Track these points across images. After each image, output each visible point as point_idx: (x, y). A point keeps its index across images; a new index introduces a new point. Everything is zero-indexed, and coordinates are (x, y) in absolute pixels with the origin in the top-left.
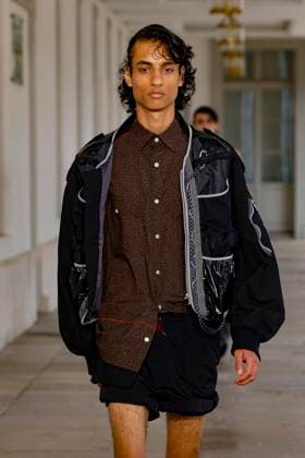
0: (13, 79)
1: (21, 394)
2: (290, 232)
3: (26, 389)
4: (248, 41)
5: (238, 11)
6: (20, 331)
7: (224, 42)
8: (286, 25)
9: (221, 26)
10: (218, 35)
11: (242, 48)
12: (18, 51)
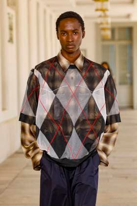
0: (9, 41)
1: (14, 179)
2: (131, 107)
3: (16, 177)
4: (112, 23)
5: (107, 10)
6: (14, 151)
7: (101, 23)
8: (128, 16)
9: (100, 16)
10: (99, 20)
11: (109, 26)
12: (11, 29)
